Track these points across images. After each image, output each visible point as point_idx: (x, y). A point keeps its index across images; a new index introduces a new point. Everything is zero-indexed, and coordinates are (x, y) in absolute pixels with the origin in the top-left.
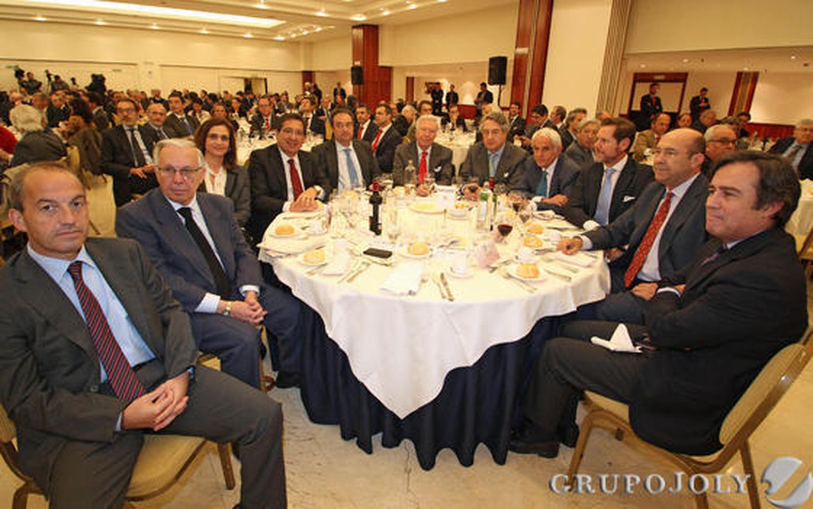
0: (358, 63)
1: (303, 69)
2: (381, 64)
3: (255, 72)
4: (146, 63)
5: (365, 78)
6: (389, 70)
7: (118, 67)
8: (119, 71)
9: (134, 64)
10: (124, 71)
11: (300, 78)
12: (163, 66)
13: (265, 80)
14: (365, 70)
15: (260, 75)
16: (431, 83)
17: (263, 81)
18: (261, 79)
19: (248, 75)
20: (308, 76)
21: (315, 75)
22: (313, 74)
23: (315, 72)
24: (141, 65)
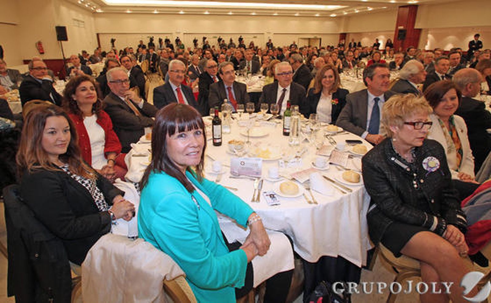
0: (401, 28)
1: (342, 31)
2: (416, 27)
3: (316, 35)
4: (268, 33)
6: (419, 31)
7: (255, 35)
9: (263, 34)
11: (338, 37)
12: (274, 34)
15: (319, 37)
17: (319, 40)
18: (317, 39)
20: (343, 36)
21: (349, 36)
22: (347, 35)
23: (349, 33)
24: (265, 34)
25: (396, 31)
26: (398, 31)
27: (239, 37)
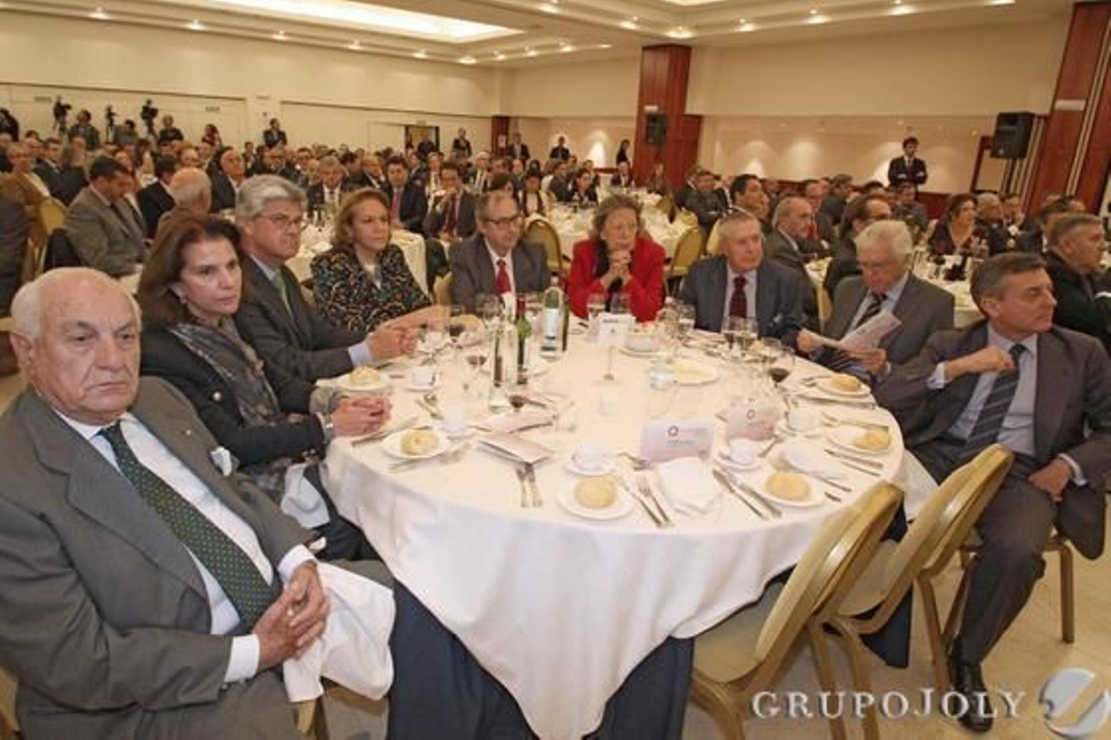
0: (652, 109)
1: (497, 111)
2: (687, 111)
3: (422, 118)
4: (260, 98)
6: (698, 120)
7: (212, 103)
8: (217, 109)
9: (241, 100)
10: (222, 109)
11: (489, 125)
12: (284, 103)
13: (437, 129)
15: (431, 122)
19: (412, 121)
20: (501, 124)
21: (516, 123)
22: (511, 122)
23: (514, 118)
24: (250, 102)
25: (639, 119)
26: (644, 120)
27: (144, 104)
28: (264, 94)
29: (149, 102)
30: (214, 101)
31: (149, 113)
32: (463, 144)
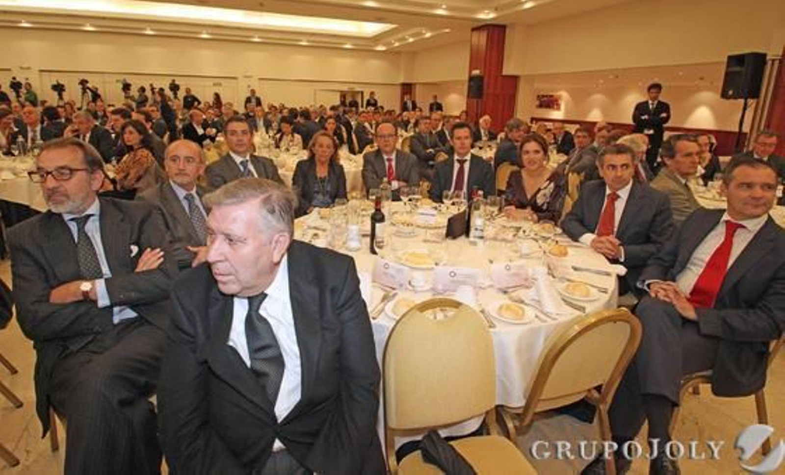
0: (476, 72)
1: (402, 80)
2: (505, 73)
3: (352, 86)
4: (246, 77)
5: (485, 91)
6: (515, 79)
8: (220, 84)
9: (234, 78)
10: (223, 84)
11: (398, 90)
12: (260, 79)
13: (362, 93)
14: (486, 81)
15: (358, 88)
16: (543, 96)
17: (360, 95)
19: (345, 88)
20: (407, 88)
21: (415, 87)
22: (413, 87)
23: (415, 84)
24: (241, 79)
28: (248, 74)
29: (174, 81)
30: (217, 80)
31: (174, 88)
32: (372, 102)
